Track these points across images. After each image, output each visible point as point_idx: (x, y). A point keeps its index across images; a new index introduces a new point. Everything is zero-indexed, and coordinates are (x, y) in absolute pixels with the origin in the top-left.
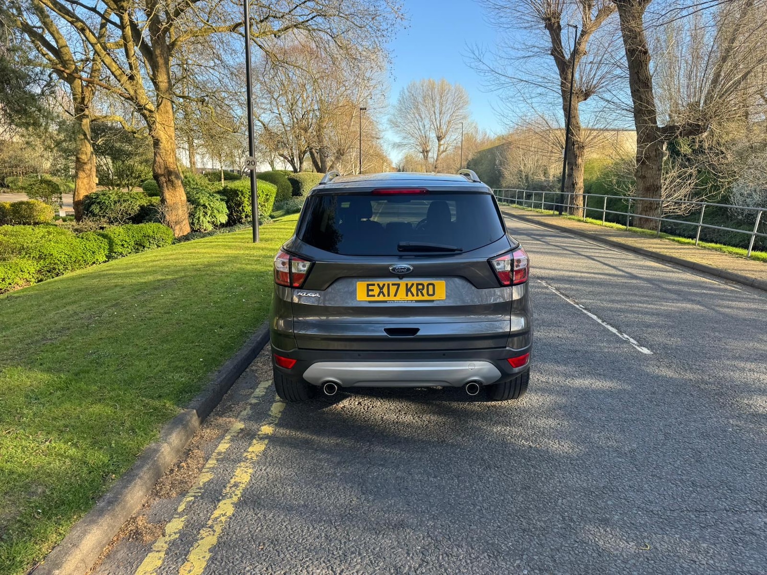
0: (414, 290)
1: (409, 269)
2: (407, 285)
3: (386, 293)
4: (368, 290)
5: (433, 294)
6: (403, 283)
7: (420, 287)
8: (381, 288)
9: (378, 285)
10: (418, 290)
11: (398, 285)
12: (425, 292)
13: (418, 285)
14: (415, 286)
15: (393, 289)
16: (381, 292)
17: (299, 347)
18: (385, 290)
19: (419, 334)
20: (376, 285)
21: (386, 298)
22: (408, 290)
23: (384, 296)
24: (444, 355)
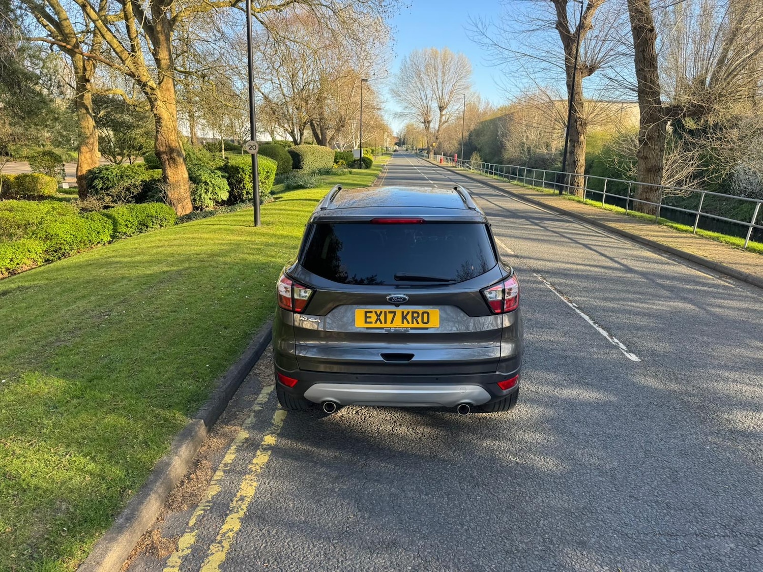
0: (409, 317)
1: (404, 299)
2: (403, 313)
3: (383, 320)
4: (366, 317)
5: (427, 323)
6: (399, 310)
7: (415, 315)
8: (378, 316)
9: (376, 312)
10: (413, 318)
11: (395, 313)
12: (420, 320)
13: (413, 313)
14: (410, 314)
15: (389, 317)
16: (378, 319)
17: (301, 368)
18: (382, 317)
19: (413, 359)
20: (374, 312)
21: (383, 325)
22: (404, 318)
23: (381, 323)
24: (437, 379)
